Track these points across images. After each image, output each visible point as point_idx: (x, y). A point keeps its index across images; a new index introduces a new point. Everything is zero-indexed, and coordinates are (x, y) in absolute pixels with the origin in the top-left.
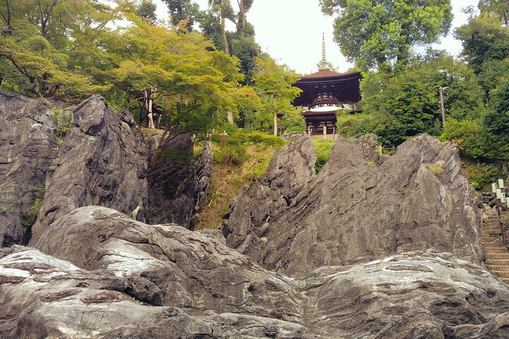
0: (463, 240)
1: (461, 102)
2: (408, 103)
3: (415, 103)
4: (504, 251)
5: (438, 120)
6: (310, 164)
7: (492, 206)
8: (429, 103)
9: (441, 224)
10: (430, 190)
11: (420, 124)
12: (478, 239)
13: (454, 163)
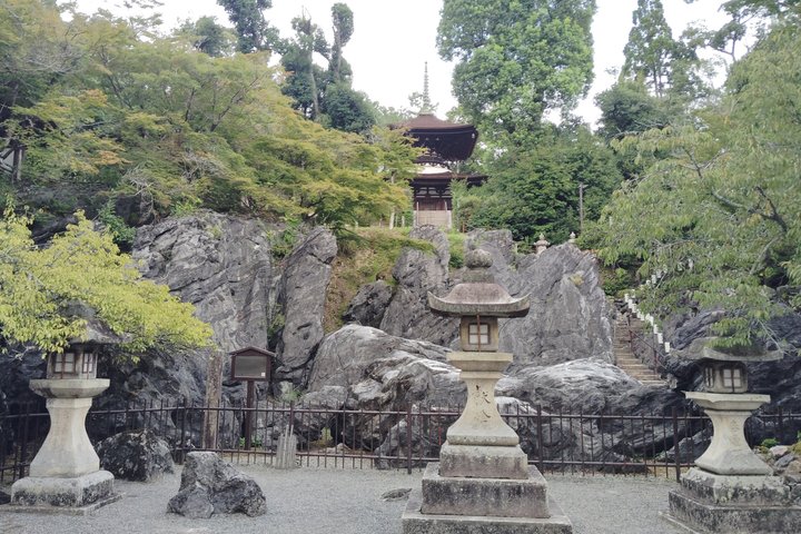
0: (601, 348)
1: (597, 189)
2: (541, 187)
3: (549, 188)
4: (632, 357)
5: (571, 208)
6: (443, 262)
7: (623, 313)
8: (563, 189)
9: (580, 334)
10: (572, 300)
11: (552, 212)
12: (612, 347)
13: (593, 275)
